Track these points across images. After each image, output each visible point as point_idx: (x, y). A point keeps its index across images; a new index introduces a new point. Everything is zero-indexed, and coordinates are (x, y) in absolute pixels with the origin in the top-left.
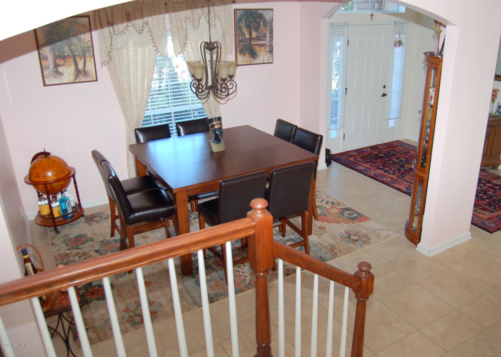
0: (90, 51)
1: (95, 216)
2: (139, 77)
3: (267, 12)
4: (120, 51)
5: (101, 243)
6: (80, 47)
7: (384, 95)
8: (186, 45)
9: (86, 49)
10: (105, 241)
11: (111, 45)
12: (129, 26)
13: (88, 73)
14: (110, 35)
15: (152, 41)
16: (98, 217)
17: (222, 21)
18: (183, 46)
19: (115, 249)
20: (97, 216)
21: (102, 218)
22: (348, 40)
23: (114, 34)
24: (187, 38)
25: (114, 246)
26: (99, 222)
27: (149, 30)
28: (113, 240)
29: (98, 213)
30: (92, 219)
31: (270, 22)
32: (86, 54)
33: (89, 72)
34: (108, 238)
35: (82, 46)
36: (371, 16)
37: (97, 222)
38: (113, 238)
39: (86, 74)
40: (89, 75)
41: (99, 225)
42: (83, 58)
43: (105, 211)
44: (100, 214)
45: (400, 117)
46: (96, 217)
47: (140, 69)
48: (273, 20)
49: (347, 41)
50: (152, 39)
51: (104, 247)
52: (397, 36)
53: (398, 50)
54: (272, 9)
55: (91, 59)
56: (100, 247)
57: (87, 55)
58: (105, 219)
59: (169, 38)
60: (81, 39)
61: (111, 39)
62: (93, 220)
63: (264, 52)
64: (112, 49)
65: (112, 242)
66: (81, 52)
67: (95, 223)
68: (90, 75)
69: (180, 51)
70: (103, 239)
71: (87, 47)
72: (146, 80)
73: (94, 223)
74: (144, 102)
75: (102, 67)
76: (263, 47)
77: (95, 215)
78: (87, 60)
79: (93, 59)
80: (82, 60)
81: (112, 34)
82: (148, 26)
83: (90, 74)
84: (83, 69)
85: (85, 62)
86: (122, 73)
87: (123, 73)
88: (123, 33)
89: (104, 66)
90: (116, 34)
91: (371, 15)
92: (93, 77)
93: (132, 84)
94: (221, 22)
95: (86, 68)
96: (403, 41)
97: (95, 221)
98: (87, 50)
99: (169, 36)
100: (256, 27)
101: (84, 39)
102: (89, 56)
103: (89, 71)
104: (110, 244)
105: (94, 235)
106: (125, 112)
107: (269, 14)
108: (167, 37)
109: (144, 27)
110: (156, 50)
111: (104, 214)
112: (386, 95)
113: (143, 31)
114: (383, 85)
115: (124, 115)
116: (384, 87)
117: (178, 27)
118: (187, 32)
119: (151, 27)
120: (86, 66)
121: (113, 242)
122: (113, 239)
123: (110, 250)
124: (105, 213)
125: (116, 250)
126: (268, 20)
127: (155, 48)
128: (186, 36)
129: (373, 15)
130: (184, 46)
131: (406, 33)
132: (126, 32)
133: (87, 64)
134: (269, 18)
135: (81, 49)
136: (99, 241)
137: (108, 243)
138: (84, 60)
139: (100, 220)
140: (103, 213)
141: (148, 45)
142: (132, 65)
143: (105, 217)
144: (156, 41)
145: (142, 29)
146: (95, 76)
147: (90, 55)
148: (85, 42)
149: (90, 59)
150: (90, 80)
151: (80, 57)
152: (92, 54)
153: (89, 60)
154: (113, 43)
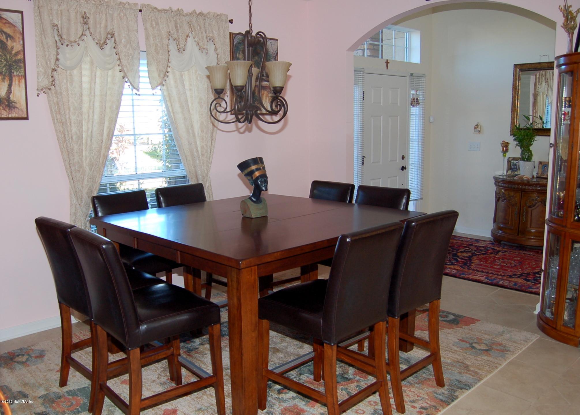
0: (20, 67)
1: (17, 354)
2: (96, 117)
3: (271, 43)
4: (68, 72)
5: (45, 399)
6: (5, 60)
7: (403, 168)
8: (167, 74)
9: (14, 64)
10: (52, 396)
11: (57, 59)
12: (85, 35)
13: (13, 104)
14: (55, 45)
15: (118, 62)
16: (23, 355)
17: (217, 45)
18: (162, 76)
19: (78, 408)
20: (21, 354)
21: (31, 357)
22: (364, 92)
23: (62, 44)
24: (169, 63)
25: (72, 403)
26: (28, 363)
27: (114, 45)
28: (67, 392)
29: (21, 349)
30: (12, 359)
31: (274, 57)
32: (13, 73)
33: (15, 103)
34: (56, 389)
35: (7, 58)
36: (386, 64)
37: (23, 363)
38: (65, 389)
39: (11, 105)
40: (15, 107)
41: (30, 368)
42: (7, 78)
43: (33, 346)
44: (24, 350)
45: (421, 199)
46: (18, 356)
47: (97, 104)
48: (277, 53)
49: (362, 92)
50: (119, 59)
51: (53, 406)
52: (413, 92)
53: (415, 111)
54: (277, 40)
55: (21, 81)
56: (46, 408)
57: (15, 73)
58: (36, 357)
59: (143, 62)
60: (7, 47)
61: (57, 51)
62: (15, 362)
63: (267, 98)
64: (58, 66)
65: (66, 395)
66: (4, 68)
67: (20, 367)
68: (17, 108)
69: (159, 82)
70: (46, 393)
71: (15, 61)
72: (106, 124)
73: (18, 366)
74: (101, 158)
75: (38, 96)
76: (266, 90)
77: (15, 353)
78: (13, 83)
79: (23, 81)
80: (6, 82)
81: (59, 44)
82: (113, 39)
83: (18, 106)
84: (6, 97)
85: (10, 86)
86: (69, 109)
87: (71, 109)
88: (75, 45)
89: (42, 95)
90: (65, 44)
91: (386, 62)
92: (22, 111)
93: (84, 128)
94: (215, 47)
95: (11, 96)
96: (420, 99)
97: (19, 362)
98: (16, 66)
99: (143, 59)
100: (257, 60)
101: (12, 48)
102: (18, 76)
103: (15, 101)
104: (62, 399)
105: (25, 387)
106: (71, 172)
107: (273, 46)
108: (139, 59)
109: (109, 40)
110: (123, 77)
111: (32, 350)
112: (406, 168)
113: (106, 45)
114: (402, 155)
115: (69, 179)
116: (403, 158)
117: (156, 45)
118: (169, 55)
119: (117, 42)
120: (11, 92)
121: (69, 395)
122: (67, 390)
123: (67, 410)
124: (33, 348)
125: (80, 409)
126: (271, 53)
127: (122, 74)
128: (169, 61)
129: (389, 63)
130: (165, 75)
131: (423, 90)
132: (81, 42)
133: (13, 89)
134: (273, 50)
135: (5, 62)
136: (39, 396)
137: (60, 397)
138: (8, 81)
139: (27, 360)
140: (29, 348)
141: (112, 69)
142: (85, 98)
143: (36, 355)
144: (124, 62)
145: (105, 42)
146: (25, 110)
147: (20, 75)
148: (13, 52)
149: (19, 82)
150: (17, 116)
151: (2, 77)
152: (23, 74)
153: (17, 82)
154: (59, 57)
